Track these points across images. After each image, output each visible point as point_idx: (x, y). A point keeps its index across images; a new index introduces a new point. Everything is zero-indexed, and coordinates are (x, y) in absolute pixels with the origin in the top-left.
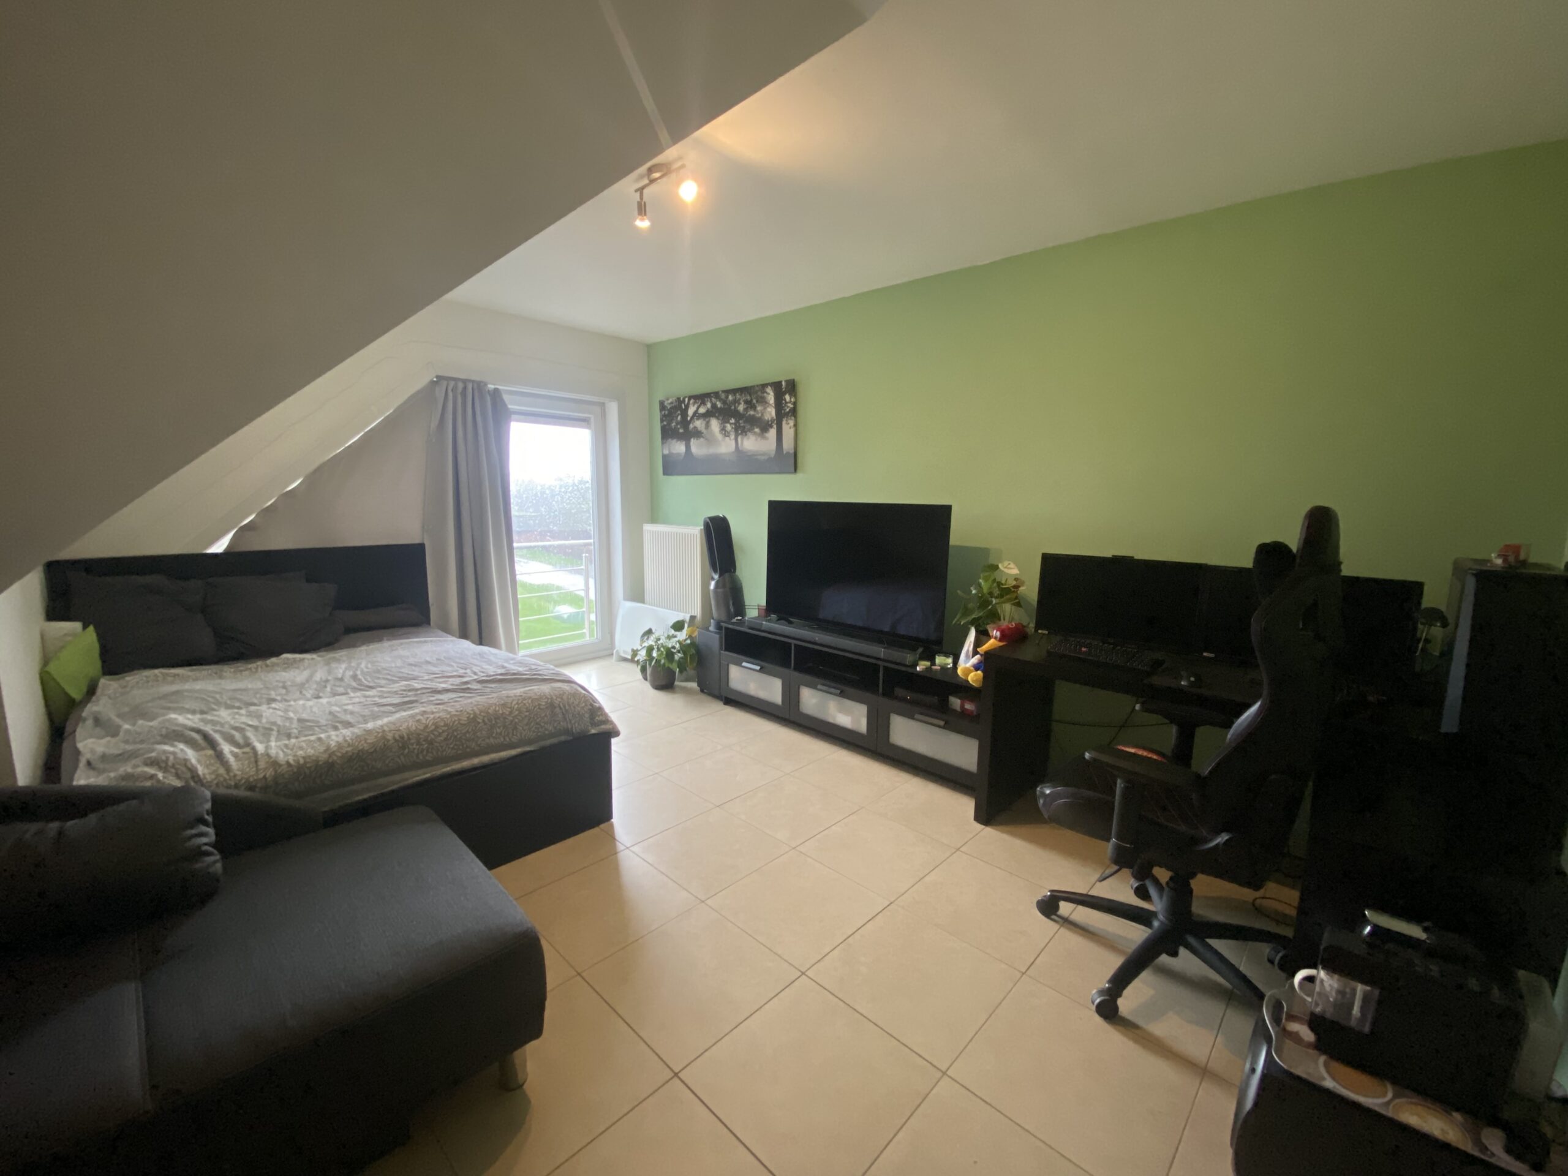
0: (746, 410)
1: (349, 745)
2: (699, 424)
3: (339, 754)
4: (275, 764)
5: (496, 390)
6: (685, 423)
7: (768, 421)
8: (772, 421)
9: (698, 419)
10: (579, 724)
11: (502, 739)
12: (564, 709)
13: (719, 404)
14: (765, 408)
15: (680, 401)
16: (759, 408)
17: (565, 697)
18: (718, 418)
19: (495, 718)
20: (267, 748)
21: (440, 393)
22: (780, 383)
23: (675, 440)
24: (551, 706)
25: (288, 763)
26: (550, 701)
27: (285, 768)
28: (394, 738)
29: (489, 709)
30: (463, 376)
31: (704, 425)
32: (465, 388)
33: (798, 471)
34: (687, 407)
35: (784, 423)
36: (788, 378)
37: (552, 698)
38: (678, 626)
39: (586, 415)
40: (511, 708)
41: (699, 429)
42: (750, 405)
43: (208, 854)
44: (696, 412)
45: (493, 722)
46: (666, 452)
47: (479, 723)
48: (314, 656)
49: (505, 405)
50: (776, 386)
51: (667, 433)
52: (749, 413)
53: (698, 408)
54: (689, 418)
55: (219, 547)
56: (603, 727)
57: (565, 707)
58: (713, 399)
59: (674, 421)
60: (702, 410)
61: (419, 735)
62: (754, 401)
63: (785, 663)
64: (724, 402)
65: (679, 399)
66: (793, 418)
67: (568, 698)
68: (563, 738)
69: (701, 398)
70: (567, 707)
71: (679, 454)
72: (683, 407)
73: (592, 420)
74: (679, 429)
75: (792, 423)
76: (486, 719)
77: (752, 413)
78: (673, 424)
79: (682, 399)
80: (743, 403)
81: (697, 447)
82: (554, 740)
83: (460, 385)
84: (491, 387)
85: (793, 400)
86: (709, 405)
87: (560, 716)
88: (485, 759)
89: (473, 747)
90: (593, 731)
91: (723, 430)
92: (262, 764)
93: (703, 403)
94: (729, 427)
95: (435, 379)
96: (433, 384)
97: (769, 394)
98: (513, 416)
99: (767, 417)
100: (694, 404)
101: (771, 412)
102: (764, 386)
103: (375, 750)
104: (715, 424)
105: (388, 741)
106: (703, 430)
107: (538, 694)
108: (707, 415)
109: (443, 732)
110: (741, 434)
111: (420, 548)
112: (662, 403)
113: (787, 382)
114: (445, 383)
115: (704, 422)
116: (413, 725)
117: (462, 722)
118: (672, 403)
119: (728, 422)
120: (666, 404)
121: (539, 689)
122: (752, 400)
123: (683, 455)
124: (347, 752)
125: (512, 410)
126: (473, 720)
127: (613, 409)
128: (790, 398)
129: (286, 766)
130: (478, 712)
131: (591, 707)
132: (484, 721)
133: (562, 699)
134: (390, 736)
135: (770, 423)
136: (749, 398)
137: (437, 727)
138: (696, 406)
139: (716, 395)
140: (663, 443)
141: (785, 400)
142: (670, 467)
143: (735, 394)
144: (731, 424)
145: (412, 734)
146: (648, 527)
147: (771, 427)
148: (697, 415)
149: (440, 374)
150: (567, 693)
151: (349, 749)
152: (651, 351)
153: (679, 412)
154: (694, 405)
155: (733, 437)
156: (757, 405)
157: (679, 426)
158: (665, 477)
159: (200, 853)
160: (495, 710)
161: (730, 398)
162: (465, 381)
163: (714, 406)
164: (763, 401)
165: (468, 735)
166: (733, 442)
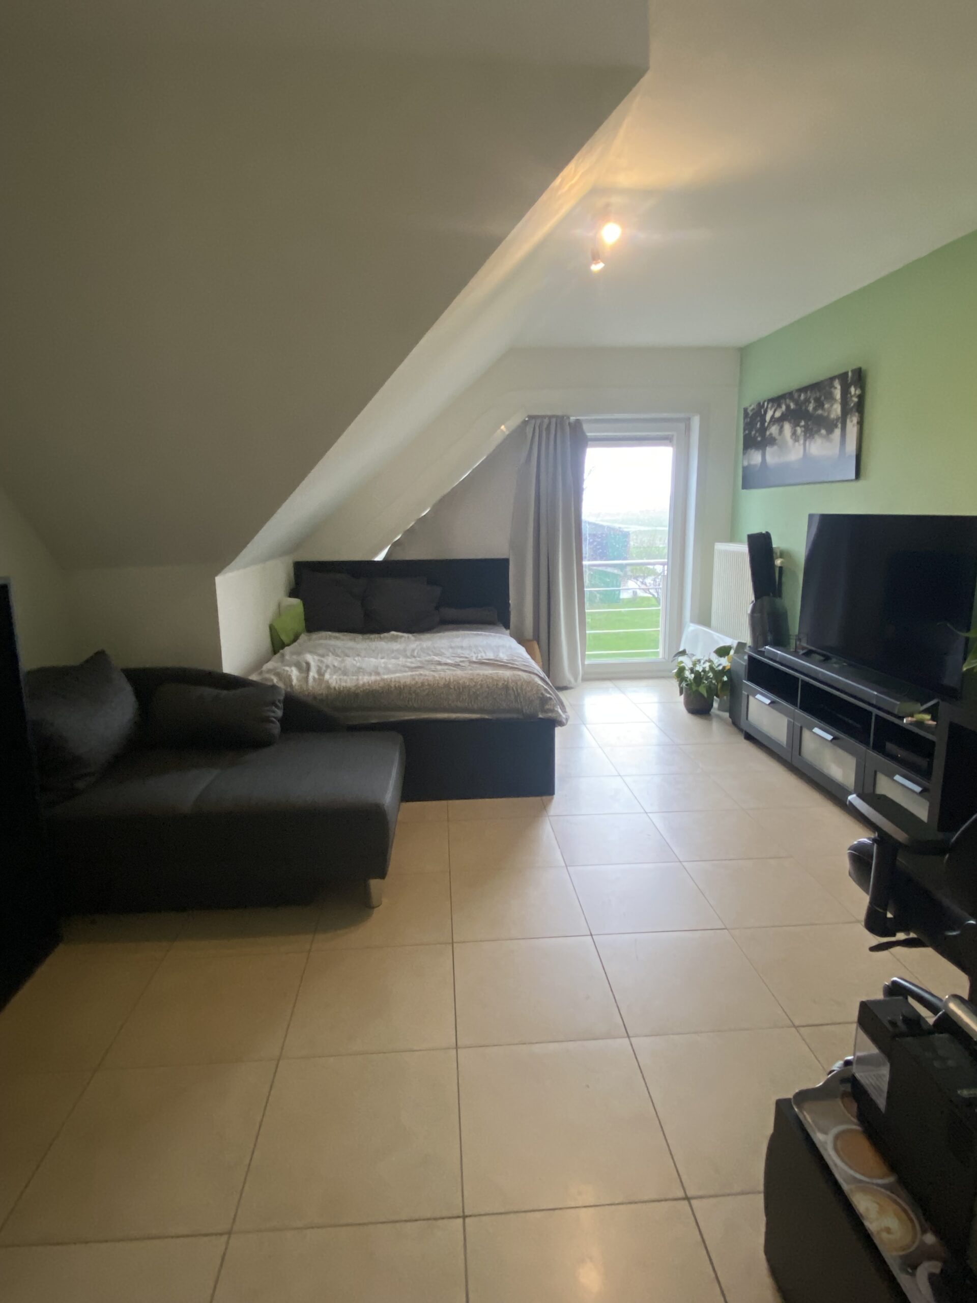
0: (815, 409)
1: (369, 685)
2: (774, 430)
3: (361, 689)
4: (329, 687)
5: (578, 422)
6: (763, 430)
7: (833, 421)
8: (837, 419)
9: (773, 424)
10: (528, 707)
11: (466, 704)
12: (516, 692)
13: (792, 406)
14: (832, 406)
15: (760, 406)
16: (826, 406)
17: (519, 683)
18: (790, 422)
19: (463, 688)
20: (330, 678)
21: (529, 430)
22: (846, 374)
23: (753, 450)
24: (506, 687)
25: (335, 688)
26: (506, 683)
27: (332, 691)
28: (395, 686)
29: (460, 680)
30: (549, 413)
31: (777, 431)
32: (549, 424)
33: (862, 477)
34: (766, 412)
35: (848, 421)
36: (854, 367)
37: (508, 682)
38: (723, 652)
39: (667, 433)
40: (475, 682)
41: (774, 435)
42: (820, 404)
43: (272, 722)
44: (773, 417)
45: (461, 690)
46: (746, 464)
47: (451, 688)
48: (410, 635)
49: (583, 433)
50: (843, 377)
51: (750, 443)
52: (817, 412)
53: (774, 412)
54: (766, 424)
55: (380, 557)
56: (550, 714)
57: (517, 690)
58: (788, 401)
59: (754, 430)
60: (778, 414)
61: (410, 688)
62: (823, 398)
63: (791, 700)
64: (797, 403)
65: (759, 403)
66: (857, 414)
67: (522, 685)
68: (515, 716)
69: (776, 401)
70: (519, 691)
71: (755, 466)
72: (763, 412)
73: (675, 438)
74: (757, 437)
75: (855, 419)
76: (456, 687)
77: (820, 412)
78: (753, 433)
79: (762, 404)
80: (813, 401)
81: (772, 456)
82: (508, 716)
83: (546, 421)
84: (572, 419)
85: (858, 392)
86: (784, 407)
87: (513, 697)
88: (453, 716)
89: (445, 705)
90: (540, 716)
91: (794, 433)
92: (323, 686)
93: (779, 406)
94: (799, 430)
95: (527, 419)
96: (525, 423)
97: (836, 388)
98: (589, 443)
99: (833, 416)
100: (772, 407)
101: (837, 409)
102: (832, 379)
103: (383, 692)
104: (787, 427)
105: (391, 687)
106: (777, 437)
107: (499, 677)
108: (780, 420)
109: (426, 689)
110: (809, 437)
111: (506, 562)
112: (745, 410)
113: (853, 371)
114: (533, 421)
115: (779, 428)
116: (408, 681)
117: (439, 685)
118: (753, 409)
119: (798, 425)
120: (749, 411)
121: (503, 673)
122: (820, 397)
123: (759, 465)
124: (366, 689)
125: (589, 437)
126: (447, 686)
127: (696, 422)
128: (855, 391)
129: (333, 690)
130: (452, 680)
131: (541, 696)
132: (454, 688)
133: (517, 683)
134: (393, 685)
135: (835, 422)
136: (818, 395)
137: (423, 684)
138: (773, 410)
139: (789, 395)
140: (744, 454)
141: (850, 393)
142: (749, 480)
143: (806, 393)
144: (801, 427)
145: (406, 686)
146: (720, 547)
147: (836, 426)
148: (773, 420)
149: (530, 413)
150: (522, 680)
151: (368, 687)
152: (743, 353)
153: (759, 419)
154: (771, 409)
155: (802, 441)
156: (825, 402)
157: (757, 434)
158: (744, 491)
159: (267, 720)
160: (464, 682)
161: (802, 397)
162: (550, 417)
163: (788, 407)
164: (830, 397)
165: (442, 695)
166: (802, 448)
